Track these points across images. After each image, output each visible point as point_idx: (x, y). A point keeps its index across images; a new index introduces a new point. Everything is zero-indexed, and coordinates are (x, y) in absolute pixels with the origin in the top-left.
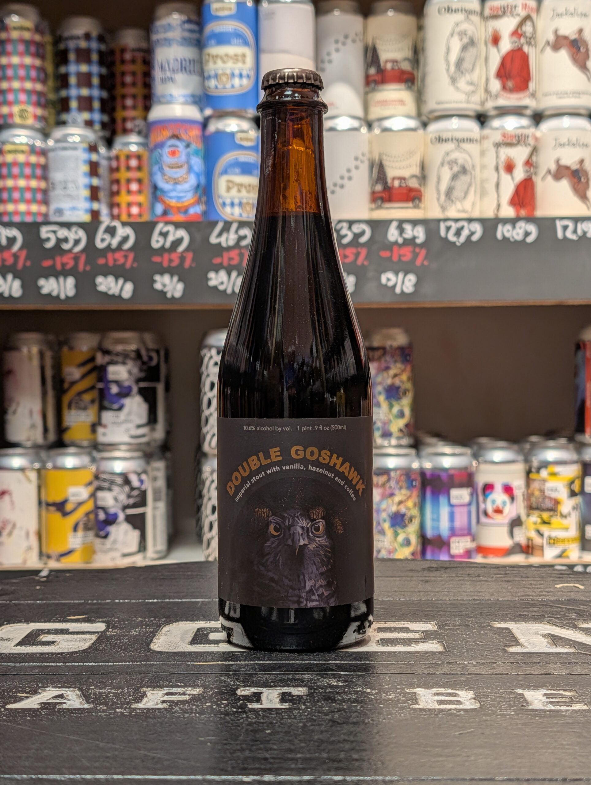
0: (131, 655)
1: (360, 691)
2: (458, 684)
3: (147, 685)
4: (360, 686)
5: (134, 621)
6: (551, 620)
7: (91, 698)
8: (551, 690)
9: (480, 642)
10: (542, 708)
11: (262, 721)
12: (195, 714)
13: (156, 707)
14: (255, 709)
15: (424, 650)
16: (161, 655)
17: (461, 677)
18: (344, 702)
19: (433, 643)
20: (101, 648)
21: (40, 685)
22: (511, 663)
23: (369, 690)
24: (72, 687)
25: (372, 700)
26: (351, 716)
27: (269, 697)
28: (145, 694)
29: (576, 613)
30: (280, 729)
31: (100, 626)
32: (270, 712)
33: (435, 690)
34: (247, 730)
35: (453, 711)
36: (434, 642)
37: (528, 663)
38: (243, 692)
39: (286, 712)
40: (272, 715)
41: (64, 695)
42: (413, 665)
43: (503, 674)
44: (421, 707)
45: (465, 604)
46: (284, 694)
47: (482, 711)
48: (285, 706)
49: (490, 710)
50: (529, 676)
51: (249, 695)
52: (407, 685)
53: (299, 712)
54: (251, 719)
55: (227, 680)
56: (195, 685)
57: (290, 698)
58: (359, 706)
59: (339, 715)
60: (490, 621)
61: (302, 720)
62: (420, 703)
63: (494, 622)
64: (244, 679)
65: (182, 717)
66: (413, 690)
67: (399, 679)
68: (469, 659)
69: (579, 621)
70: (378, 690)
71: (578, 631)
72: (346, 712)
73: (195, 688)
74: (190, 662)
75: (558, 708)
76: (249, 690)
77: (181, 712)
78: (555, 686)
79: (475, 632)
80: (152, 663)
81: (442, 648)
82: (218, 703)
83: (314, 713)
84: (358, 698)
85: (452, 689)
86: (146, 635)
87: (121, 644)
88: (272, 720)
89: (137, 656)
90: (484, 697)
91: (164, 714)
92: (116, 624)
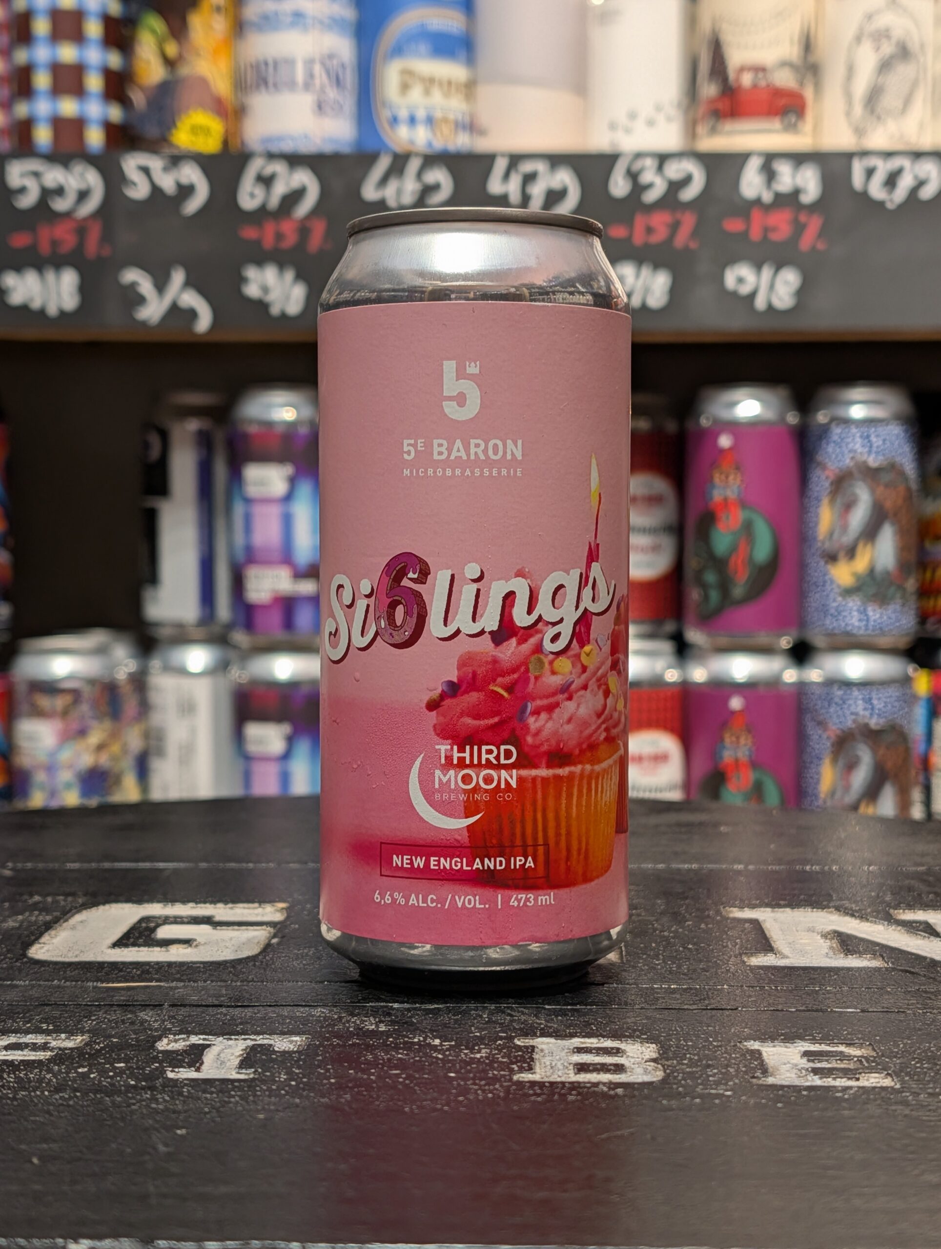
1: (419, 1043)
2: (628, 1028)
5: (24, 901)
6: (843, 905)
8: (820, 1044)
9: (694, 944)
10: (797, 1082)
11: (180, 1107)
12: (43, 1092)
14: (177, 1080)
16: (41, 967)
17: (639, 1015)
18: (376, 1066)
22: (749, 987)
23: (437, 1042)
25: (437, 1063)
26: (378, 1097)
27: (221, 1055)
32: (208, 1087)
33: (577, 1042)
35: (601, 1086)
38: (173, 1044)
39: (240, 1089)
40: (208, 1096)
43: (726, 1009)
44: (536, 1077)
46: (256, 1047)
47: (663, 1089)
48: (246, 1074)
49: (682, 1086)
50: (780, 1014)
51: (179, 1050)
52: (521, 1029)
53: (270, 1090)
54: (158, 1103)
55: (148, 1019)
56: (78, 1029)
57: (264, 1057)
58: (404, 1076)
59: (351, 1095)
60: (721, 907)
61: (266, 1107)
62: (537, 1069)
63: (731, 909)
64: (185, 1017)
65: (9, 1098)
66: (531, 1041)
67: (508, 1018)
68: (665, 978)
69: (897, 907)
70: (456, 1041)
71: (893, 927)
72: (374, 1088)
73: (73, 1036)
74: (94, 981)
75: (829, 1082)
76: (187, 1041)
77: (16, 1085)
78: (831, 1035)
79: (689, 926)
80: (15, 982)
81: (617, 956)
82: (103, 1067)
83: (301, 1091)
84: (410, 1057)
85: (613, 1040)
86: (33, 928)
88: (203, 1106)
90: (676, 1058)
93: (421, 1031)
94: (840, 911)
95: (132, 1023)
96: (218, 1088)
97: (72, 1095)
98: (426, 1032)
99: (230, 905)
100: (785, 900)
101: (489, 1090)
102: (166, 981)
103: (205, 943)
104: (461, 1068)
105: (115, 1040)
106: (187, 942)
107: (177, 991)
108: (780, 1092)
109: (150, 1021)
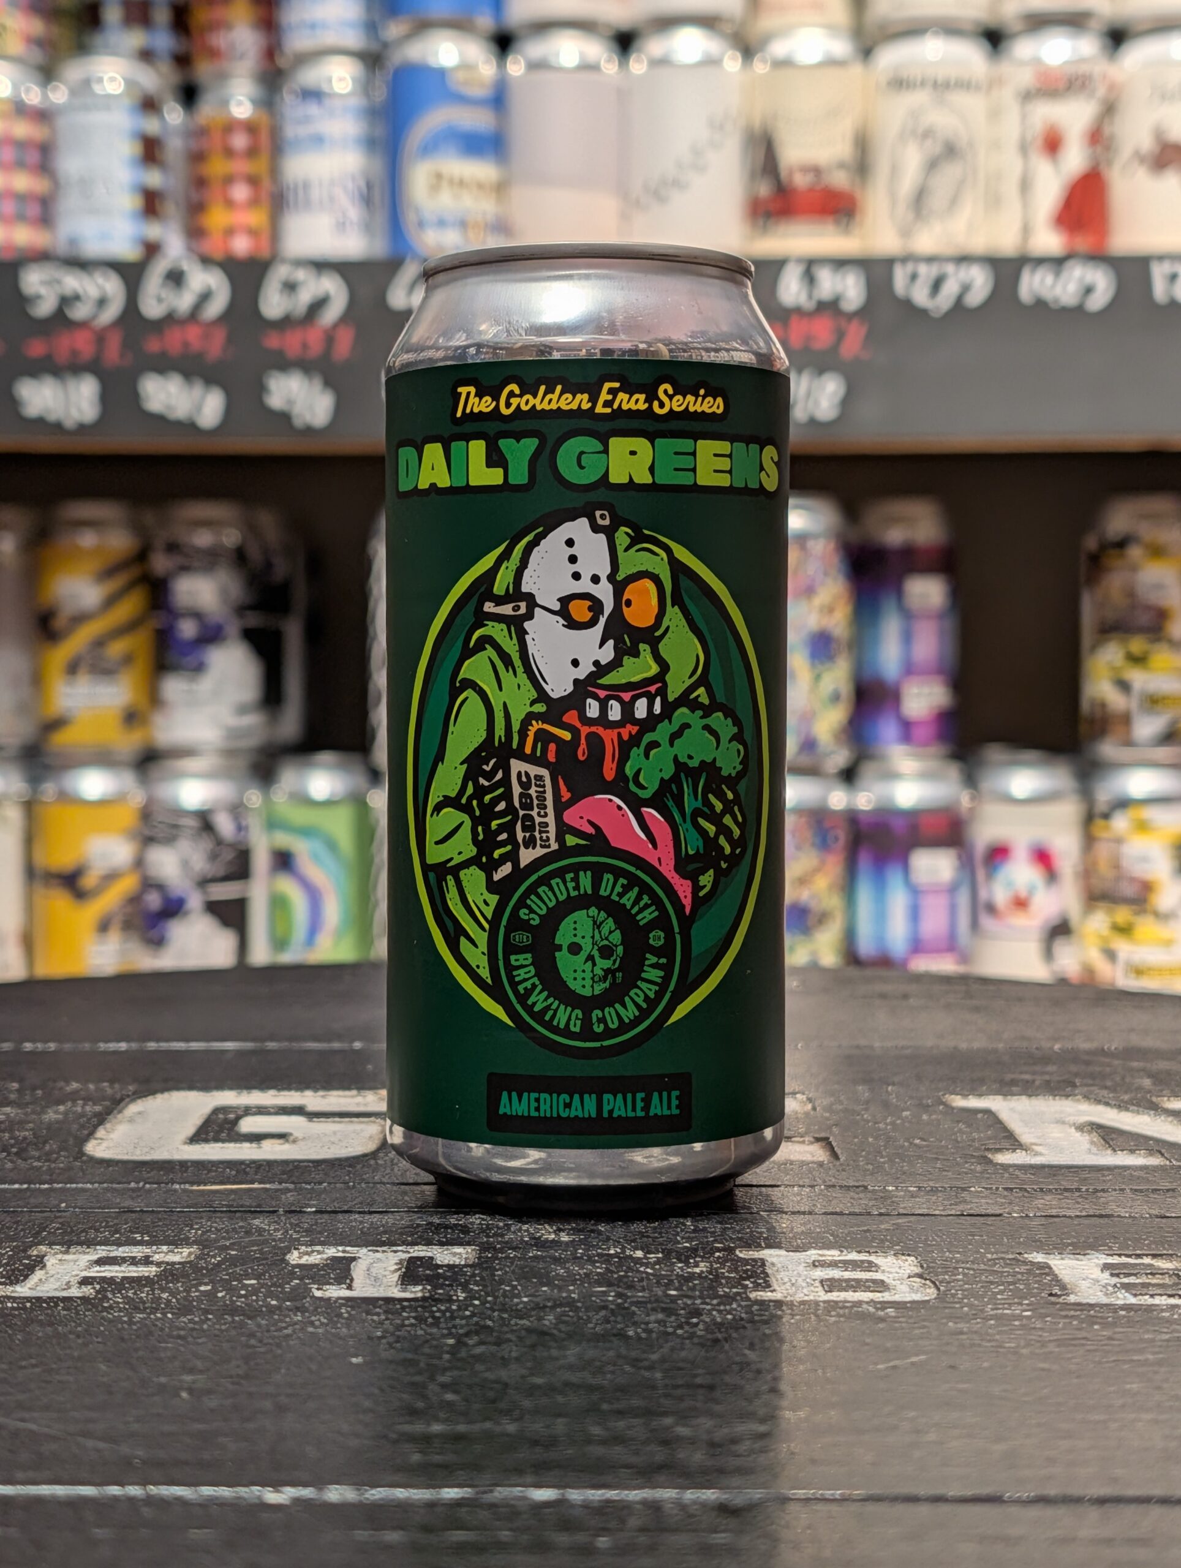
0: (33, 1168)
1: (616, 1255)
2: (874, 1239)
3: (52, 1238)
4: (617, 1243)
5: (61, 1089)
6: (1092, 1092)
8: (1120, 1255)
9: (922, 1139)
10: (1105, 1300)
11: (344, 1331)
12: (164, 1314)
13: (65, 1294)
14: (329, 1299)
16: (109, 1166)
17: (882, 1223)
18: (573, 1282)
19: (803, 1142)
22: (1006, 1189)
23: (639, 1254)
25: (649, 1279)
26: (589, 1320)
27: (374, 1271)
28: (41, 1262)
29: (1150, 1075)
30: (391, 1354)
32: (371, 1307)
33: (813, 1254)
34: (299, 1356)
35: (865, 1306)
36: (808, 1139)
37: (1050, 1190)
38: (305, 1257)
39: (415, 1309)
40: (375, 1318)
43: (988, 1215)
44: (778, 1296)
45: (878, 1057)
46: (412, 1261)
47: (945, 1308)
48: (412, 1292)
49: (966, 1305)
50: (1056, 1220)
51: (318, 1265)
52: (740, 1239)
53: (448, 1310)
54: (316, 1327)
55: (267, 1227)
56: (182, 1240)
57: (428, 1272)
58: (612, 1294)
59: (555, 1316)
60: (941, 1094)
61: (454, 1330)
62: (775, 1286)
63: (953, 1096)
64: (312, 1225)
65: (125, 1322)
66: (756, 1253)
67: (719, 1226)
68: (898, 1178)
69: (1160, 1094)
70: (662, 1253)
71: (1163, 1118)
72: (578, 1307)
73: (177, 1248)
74: (180, 1183)
75: (1146, 1300)
76: (322, 1252)
77: (127, 1307)
78: (1130, 1246)
79: (907, 1117)
80: (80, 1185)
81: (828, 1153)
82: (232, 1285)
83: (489, 1312)
84: (612, 1272)
85: (859, 1252)
86: (81, 1120)
87: (12, 1141)
88: (373, 1330)
89: (44, 1169)
90: (946, 1273)
91: (77, 1313)
92: (13, 1096)
93: (614, 1240)
94: (1089, 1099)
95: (248, 1233)
96: (384, 1307)
97: (203, 1317)
98: (619, 1242)
99: (321, 1093)
100: (1017, 1086)
101: (726, 1310)
102: (274, 1182)
103: (304, 1139)
104: (681, 1285)
105: (233, 1253)
106: (282, 1136)
107: (289, 1195)
108: (1092, 1312)
109: (269, 1231)
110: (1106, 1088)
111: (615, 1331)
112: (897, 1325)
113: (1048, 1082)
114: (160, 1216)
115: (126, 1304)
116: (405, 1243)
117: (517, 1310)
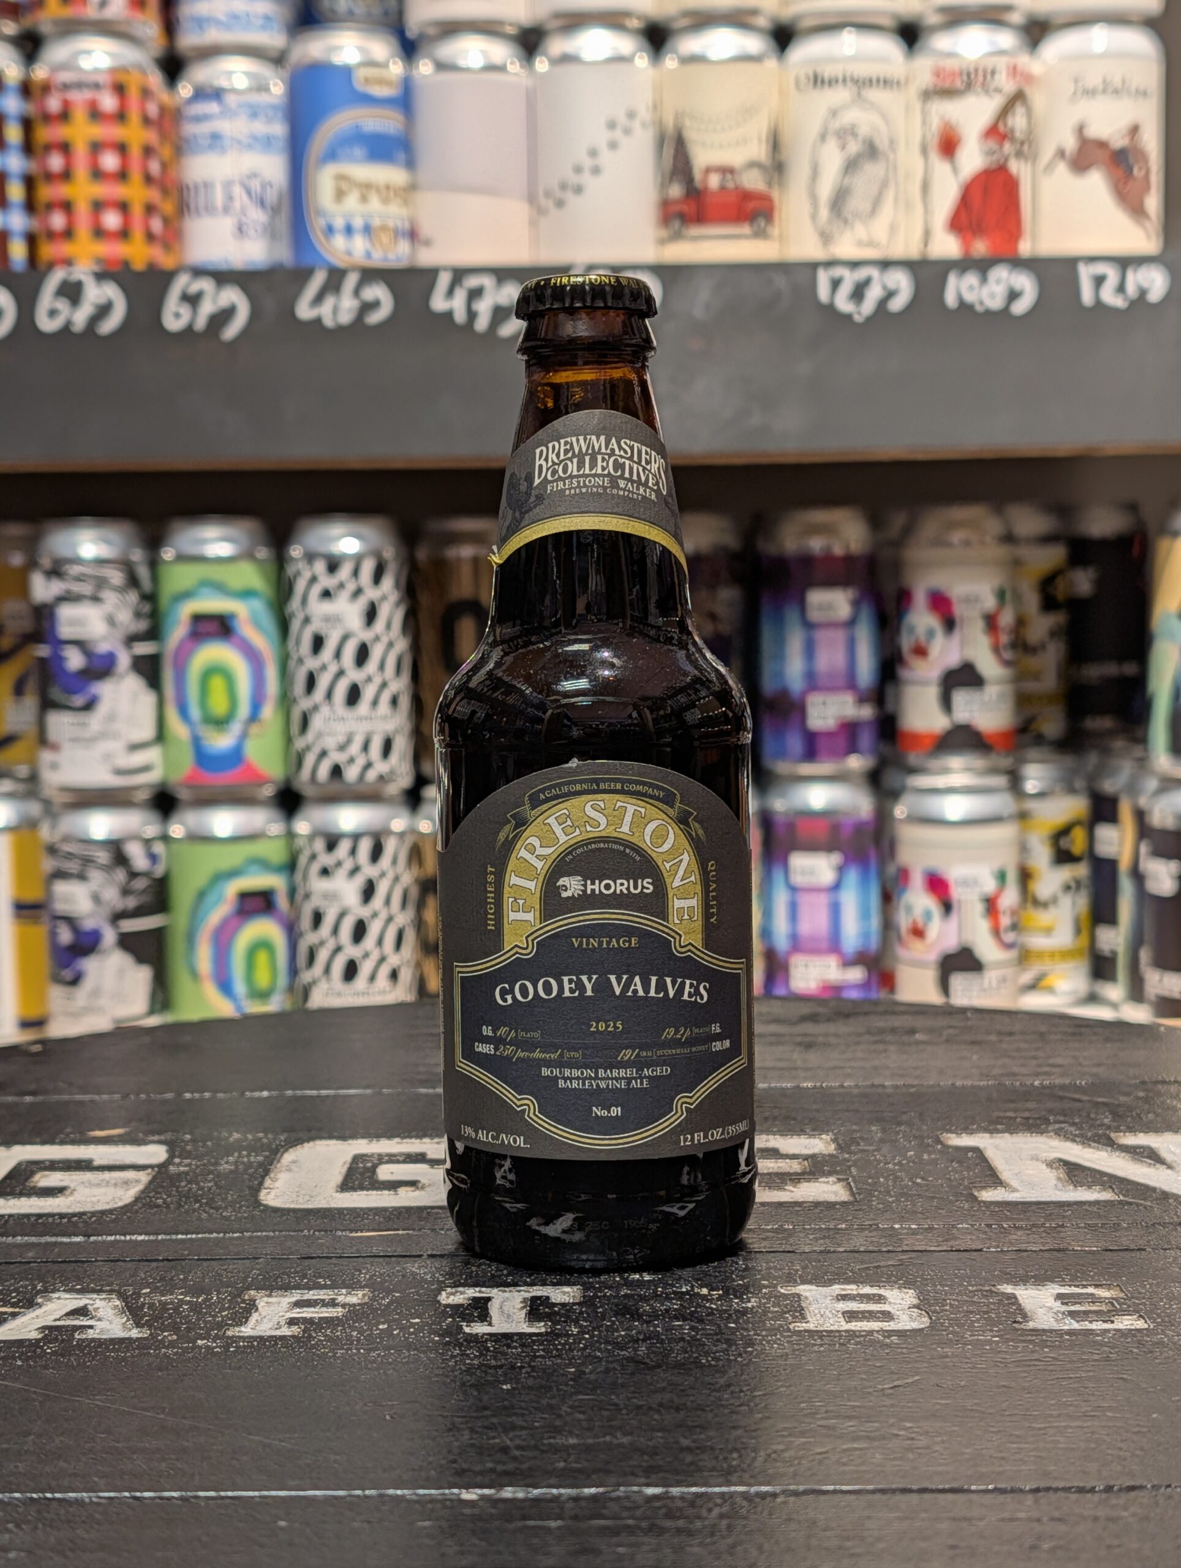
0: (222, 1217)
1: (687, 1292)
2: (882, 1276)
3: (257, 1284)
4: (687, 1282)
5: (227, 1139)
6: (1062, 1128)
7: (145, 1315)
8: (1070, 1286)
9: (923, 1179)
10: (1055, 1326)
11: (493, 1362)
12: (358, 1350)
13: (278, 1333)
14: (477, 1334)
15: (811, 1199)
16: (284, 1215)
17: (889, 1259)
18: (657, 1317)
19: (828, 1183)
20: (160, 1201)
21: (39, 1288)
22: (987, 1225)
23: (705, 1291)
24: (104, 1292)
25: (712, 1314)
26: (672, 1350)
27: (505, 1309)
28: (254, 1305)
29: (1111, 1111)
30: (531, 1382)
31: (155, 1153)
32: (509, 1341)
33: (837, 1289)
34: (463, 1384)
35: (875, 1335)
36: (831, 1179)
37: (1022, 1226)
38: (452, 1297)
39: (542, 1343)
40: (514, 1350)
41: (89, 1306)
42: (791, 1234)
43: (971, 1250)
44: (811, 1326)
45: (889, 1096)
46: (534, 1299)
47: (934, 1336)
48: (537, 1328)
49: (951, 1332)
50: (1024, 1254)
51: (463, 1304)
52: (780, 1277)
53: (567, 1343)
54: (472, 1360)
55: (418, 1271)
56: (356, 1284)
57: (547, 1310)
58: (687, 1327)
59: (647, 1349)
60: (939, 1132)
61: (573, 1360)
62: (810, 1317)
63: (949, 1135)
64: (451, 1268)
65: (331, 1357)
66: (793, 1289)
67: (764, 1265)
68: (902, 1217)
69: (1117, 1130)
70: (722, 1289)
71: (1117, 1153)
72: (663, 1340)
73: (354, 1291)
74: (342, 1231)
75: (1086, 1326)
76: (464, 1293)
77: (329, 1344)
78: (1080, 1277)
79: (911, 1156)
80: (264, 1234)
81: (848, 1193)
82: (402, 1324)
83: (597, 1344)
84: (685, 1308)
85: (872, 1286)
86: (251, 1171)
87: (200, 1192)
88: (514, 1361)
89: (233, 1218)
90: (937, 1304)
91: (293, 1349)
92: (189, 1148)
93: (685, 1280)
94: (1059, 1135)
95: (404, 1276)
96: (519, 1341)
97: (387, 1352)
98: (689, 1281)
99: (436, 1140)
100: (1001, 1124)
101: (772, 1340)
102: (414, 1230)
103: (430, 1185)
104: (738, 1318)
105: (397, 1295)
106: (413, 1184)
107: (428, 1240)
108: (1044, 1337)
109: (420, 1274)
110: (1074, 1124)
111: (691, 1360)
112: (899, 1350)
113: (1028, 1118)
114: (334, 1261)
115: (328, 1341)
116: (526, 1284)
117: (618, 1343)
